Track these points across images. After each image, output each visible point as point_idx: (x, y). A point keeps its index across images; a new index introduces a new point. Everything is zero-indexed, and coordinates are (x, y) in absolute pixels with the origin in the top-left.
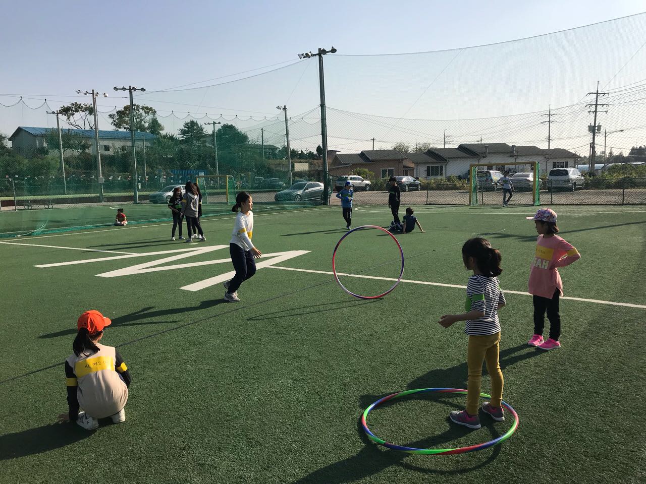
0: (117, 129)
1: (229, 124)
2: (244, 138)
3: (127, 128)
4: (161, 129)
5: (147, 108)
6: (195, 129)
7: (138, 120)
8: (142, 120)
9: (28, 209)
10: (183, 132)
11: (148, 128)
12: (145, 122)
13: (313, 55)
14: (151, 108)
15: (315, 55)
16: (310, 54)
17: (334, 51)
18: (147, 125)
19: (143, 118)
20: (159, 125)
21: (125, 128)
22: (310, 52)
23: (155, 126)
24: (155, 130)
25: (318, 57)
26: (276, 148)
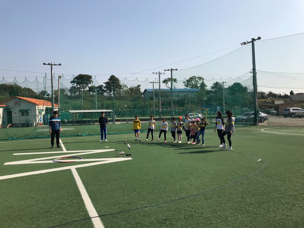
0: (187, 88)
1: (237, 82)
2: (246, 89)
3: (191, 87)
4: (206, 87)
5: (200, 77)
6: (218, 86)
7: (195, 83)
8: (197, 83)
9: (127, 123)
10: (213, 88)
11: (199, 87)
12: (199, 84)
13: (248, 43)
14: (202, 77)
15: (250, 42)
16: (247, 42)
17: (259, 38)
18: (199, 85)
19: (198, 82)
20: (205, 85)
21: (190, 87)
22: (247, 41)
23: (203, 85)
24: (203, 87)
25: (251, 43)
26: (264, 93)
